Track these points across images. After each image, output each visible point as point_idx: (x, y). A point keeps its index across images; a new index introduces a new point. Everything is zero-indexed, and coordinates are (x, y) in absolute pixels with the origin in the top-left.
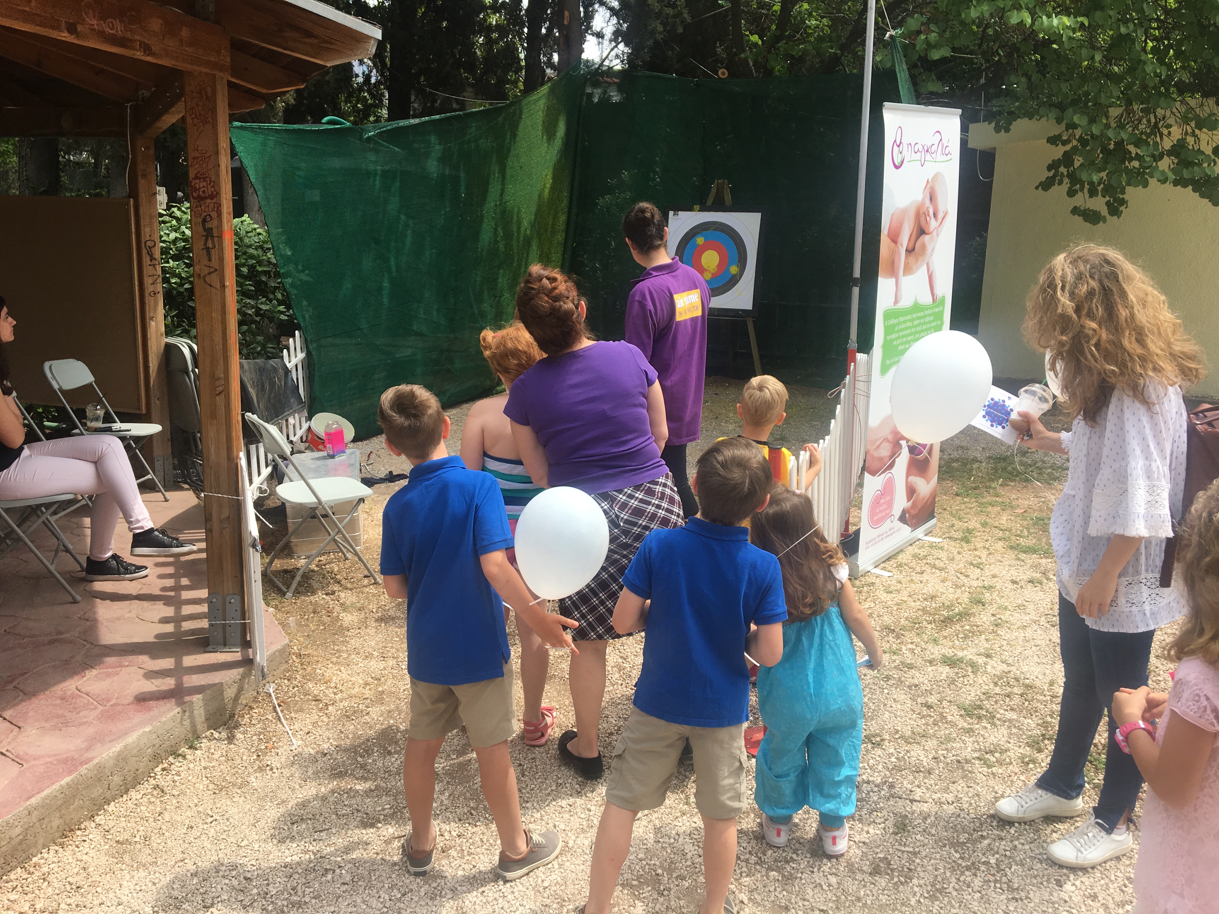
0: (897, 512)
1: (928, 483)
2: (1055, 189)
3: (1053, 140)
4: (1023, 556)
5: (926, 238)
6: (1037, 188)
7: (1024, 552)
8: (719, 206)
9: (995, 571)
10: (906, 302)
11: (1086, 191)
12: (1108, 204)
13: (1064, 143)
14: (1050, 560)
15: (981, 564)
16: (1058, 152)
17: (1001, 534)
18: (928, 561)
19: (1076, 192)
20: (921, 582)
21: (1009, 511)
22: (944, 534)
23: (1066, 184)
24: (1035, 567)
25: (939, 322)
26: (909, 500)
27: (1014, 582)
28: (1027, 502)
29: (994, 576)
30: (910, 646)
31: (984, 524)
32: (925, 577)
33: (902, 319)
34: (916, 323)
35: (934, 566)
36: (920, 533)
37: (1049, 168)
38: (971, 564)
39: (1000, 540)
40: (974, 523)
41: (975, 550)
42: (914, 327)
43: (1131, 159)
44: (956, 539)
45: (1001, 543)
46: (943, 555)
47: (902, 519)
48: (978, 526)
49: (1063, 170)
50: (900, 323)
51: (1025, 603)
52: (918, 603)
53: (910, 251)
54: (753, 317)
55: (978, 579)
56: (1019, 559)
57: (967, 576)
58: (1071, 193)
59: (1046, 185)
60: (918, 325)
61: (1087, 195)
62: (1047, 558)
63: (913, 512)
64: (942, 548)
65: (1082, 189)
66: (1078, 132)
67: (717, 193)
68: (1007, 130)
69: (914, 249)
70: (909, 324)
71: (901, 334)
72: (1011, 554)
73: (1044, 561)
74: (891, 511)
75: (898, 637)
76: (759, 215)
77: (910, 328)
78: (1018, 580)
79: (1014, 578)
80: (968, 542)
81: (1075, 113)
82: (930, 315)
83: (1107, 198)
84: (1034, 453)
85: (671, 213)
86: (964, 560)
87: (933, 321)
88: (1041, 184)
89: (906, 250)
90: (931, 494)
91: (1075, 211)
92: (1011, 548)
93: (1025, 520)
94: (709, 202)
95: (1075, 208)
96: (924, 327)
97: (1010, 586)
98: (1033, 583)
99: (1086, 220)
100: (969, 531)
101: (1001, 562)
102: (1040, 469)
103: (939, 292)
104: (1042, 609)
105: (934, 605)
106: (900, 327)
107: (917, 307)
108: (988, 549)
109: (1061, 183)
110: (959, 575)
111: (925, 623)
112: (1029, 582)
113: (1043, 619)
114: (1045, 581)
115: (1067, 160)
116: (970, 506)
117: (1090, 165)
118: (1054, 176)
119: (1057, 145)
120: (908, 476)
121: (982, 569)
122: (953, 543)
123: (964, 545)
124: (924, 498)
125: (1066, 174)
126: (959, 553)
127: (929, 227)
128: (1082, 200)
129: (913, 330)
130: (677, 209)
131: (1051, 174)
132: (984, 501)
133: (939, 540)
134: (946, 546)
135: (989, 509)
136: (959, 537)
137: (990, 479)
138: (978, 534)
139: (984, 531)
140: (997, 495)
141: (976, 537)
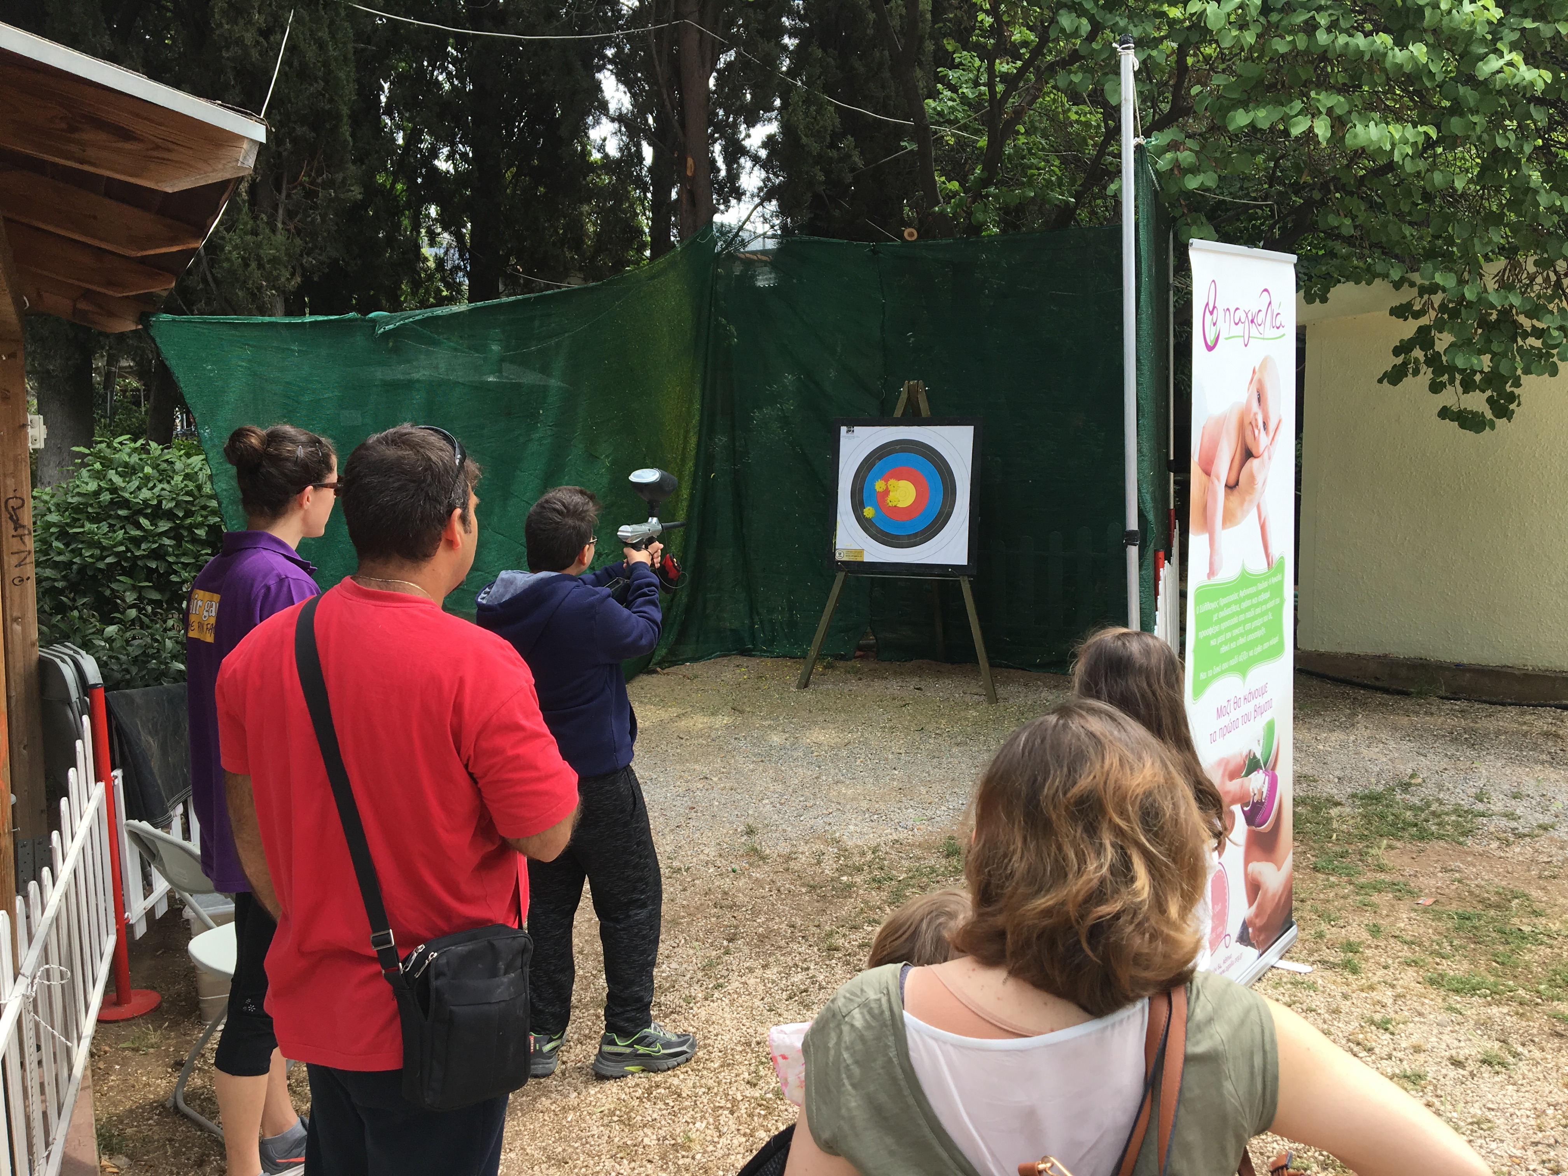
0: (1234, 928)
1: (1279, 869)
2: (1408, 381)
3: (1400, 312)
4: (1455, 1000)
6: (1380, 381)
7: (1457, 991)
8: (913, 418)
9: (1415, 1039)
10: (1227, 573)
11: (1457, 382)
12: (1490, 400)
13: (1417, 315)
14: (1505, 1010)
15: (1388, 1022)
16: (1409, 328)
17: (1406, 953)
19: (1443, 385)
21: (1407, 902)
22: (1310, 954)
23: (1427, 374)
24: (1484, 1025)
25: (1278, 600)
26: (1251, 903)
27: (1457, 1063)
28: (1432, 882)
29: (1417, 1049)
31: (1375, 931)
33: (1223, 601)
34: (1244, 605)
36: (1272, 956)
37: (1397, 352)
38: (1372, 1022)
39: (1409, 965)
40: (1356, 932)
41: (1372, 988)
42: (1242, 612)
43: (1525, 335)
44: (1333, 966)
45: (1411, 972)
47: (1244, 939)
48: (1365, 935)
49: (1418, 353)
50: (1220, 609)
51: (1490, 1115)
53: (1231, 487)
54: (969, 576)
55: (1390, 1057)
56: (1450, 1009)
57: (1370, 1050)
58: (1436, 387)
59: (1395, 376)
60: (1248, 609)
61: (1460, 390)
62: (1499, 1004)
63: (1259, 922)
64: (1312, 987)
65: (1452, 381)
66: (1437, 299)
67: (909, 399)
68: (1324, 300)
69: (1237, 483)
70: (1235, 608)
71: (1224, 625)
72: (1434, 999)
73: (1494, 1010)
74: (1224, 929)
76: (971, 429)
77: (1237, 614)
78: (1461, 1058)
79: (1453, 1052)
80: (1355, 971)
81: (1436, 269)
82: (1264, 590)
83: (1489, 393)
84: (1420, 785)
85: (844, 429)
86: (1357, 1012)
87: (1270, 599)
88: (1385, 375)
89: (1226, 485)
90: (1284, 888)
91: (1444, 413)
92: (1432, 982)
93: (1440, 919)
94: (898, 413)
95: (1445, 408)
96: (1258, 611)
97: (1453, 1073)
98: (1490, 1064)
99: (1463, 426)
100: (1350, 947)
101: (1420, 1014)
102: (1439, 816)
103: (1275, 551)
104: (1522, 1128)
106: (1222, 614)
107: (1245, 579)
108: (1393, 986)
109: (1416, 372)
112: (1484, 1062)
113: (1530, 1153)
114: (1511, 1060)
115: (1423, 338)
116: (1341, 892)
117: (1464, 344)
118: (1405, 363)
119: (1406, 319)
120: (1247, 862)
121: (1392, 1034)
122: (1329, 973)
123: (1351, 978)
124: (1274, 895)
125: (1423, 360)
126: (1345, 997)
127: (1257, 446)
128: (1451, 397)
129: (1242, 617)
130: (853, 422)
131: (1399, 360)
132: (1362, 880)
133: (1305, 968)
134: (1320, 981)
135: (1375, 898)
136: (1337, 960)
137: (1363, 837)
138: (1369, 952)
139: (1377, 947)
140: (1381, 869)
141: (1366, 960)
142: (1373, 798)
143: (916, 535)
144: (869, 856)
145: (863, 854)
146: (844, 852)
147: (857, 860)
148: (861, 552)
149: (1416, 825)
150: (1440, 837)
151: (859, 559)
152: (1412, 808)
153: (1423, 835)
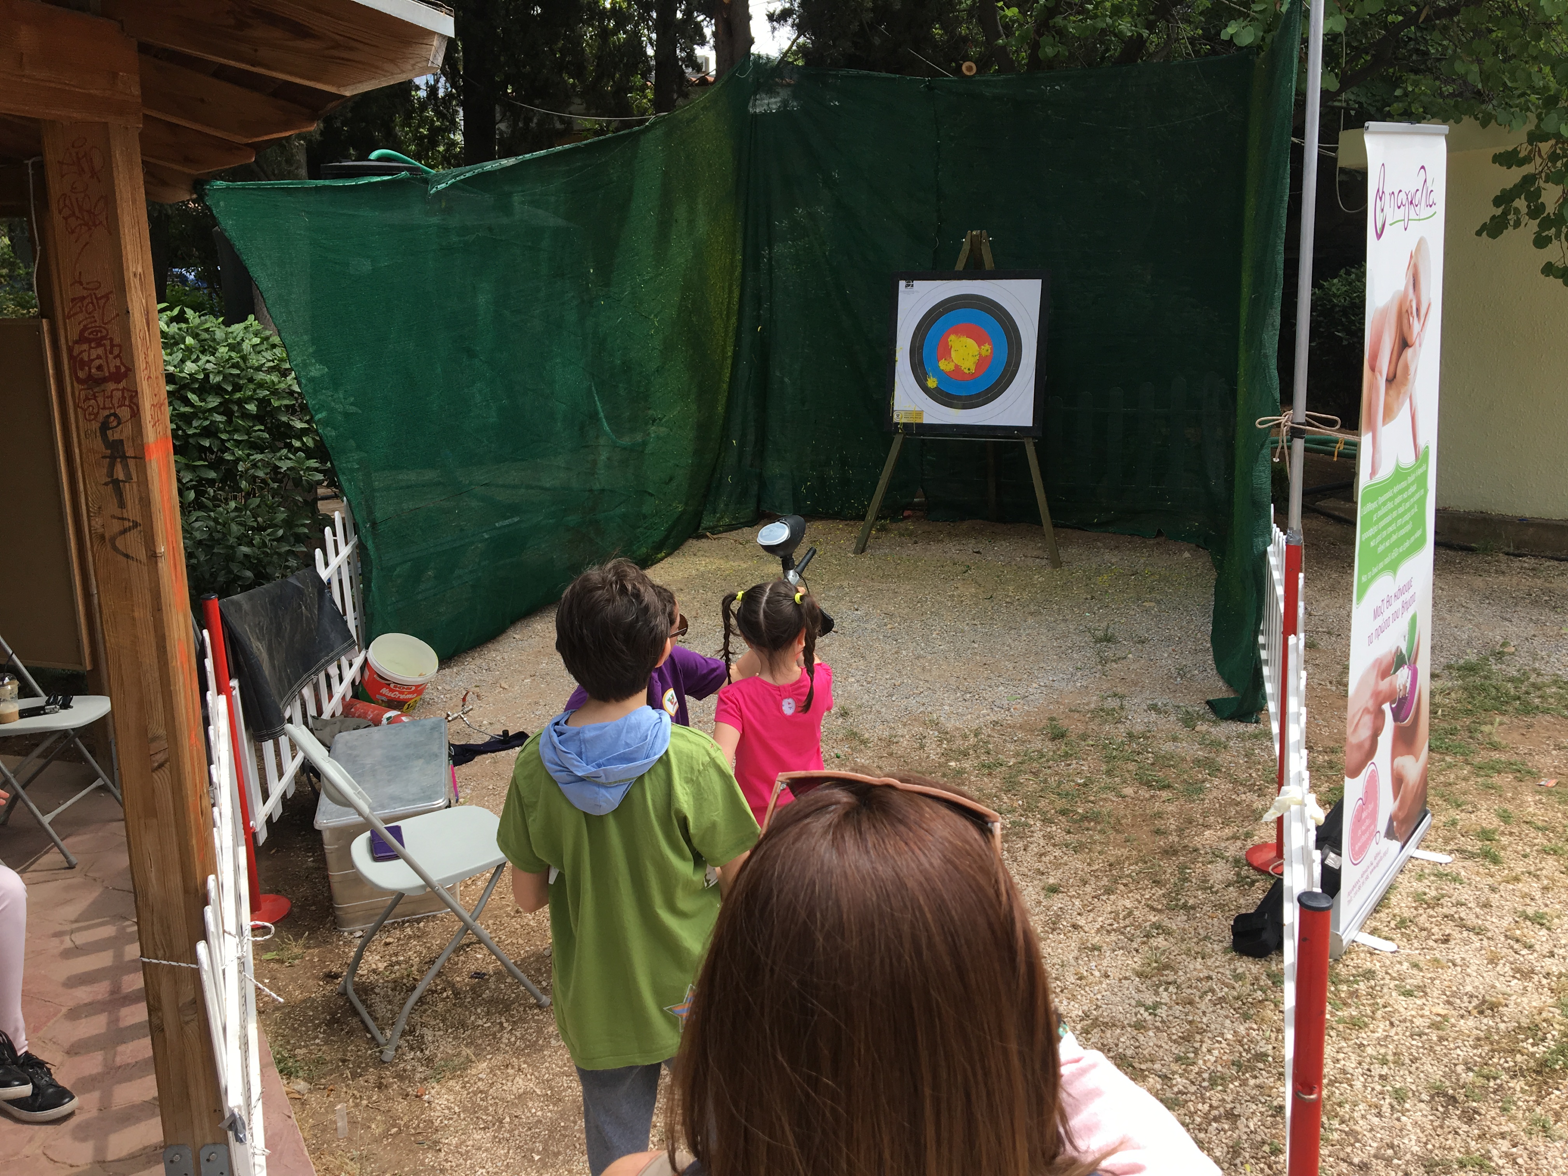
1: (1417, 760)
2: (1509, 233)
3: (1507, 159)
5: (1409, 352)
6: (1479, 233)
8: (975, 272)
11: (1563, 237)
13: (1521, 163)
15: (1542, 916)
16: (1513, 176)
17: (1540, 840)
18: (1445, 910)
20: (1455, 965)
21: (1529, 783)
22: (1447, 841)
23: (1530, 227)
26: (1395, 798)
28: (1549, 761)
30: (1505, 1145)
31: (1505, 817)
32: (1458, 952)
33: (1382, 499)
34: (1397, 500)
35: (1462, 925)
36: (1411, 849)
37: (1497, 202)
38: (1527, 917)
39: (1548, 853)
40: (1487, 818)
41: (1517, 879)
42: (1396, 508)
45: (1552, 861)
46: (1465, 894)
47: (1390, 834)
48: (1496, 821)
49: (1520, 204)
50: (1378, 509)
52: (1471, 1022)
53: (1390, 380)
54: (1034, 438)
55: (1552, 955)
57: (1530, 947)
58: (1541, 242)
59: (1494, 228)
60: (1399, 505)
63: (1401, 815)
64: (1456, 879)
67: (971, 250)
69: (1395, 376)
70: (1390, 505)
71: (1382, 524)
75: (1469, 1117)
76: (1038, 283)
77: (1391, 511)
80: (1495, 860)
82: (1412, 483)
85: (902, 284)
86: (1508, 905)
87: (1417, 491)
88: (1484, 227)
89: (1387, 380)
90: (1422, 777)
91: (1549, 269)
94: (960, 266)
95: (1549, 264)
96: (1407, 506)
100: (1486, 835)
103: (1422, 441)
105: (1502, 1026)
106: (1380, 513)
107: (1400, 474)
108: (1537, 877)
110: (1516, 946)
111: (1505, 1077)
115: (1528, 187)
116: (1461, 774)
118: (1505, 213)
119: (1510, 167)
120: (1393, 757)
121: (1549, 929)
122: (1469, 863)
123: (1493, 868)
124: (1413, 786)
125: (1524, 210)
126: (1493, 890)
127: (1411, 334)
128: (1556, 252)
129: (1395, 514)
130: (912, 276)
131: (1499, 211)
132: (1477, 760)
133: (1444, 858)
134: (1463, 873)
135: (1496, 779)
136: (1476, 850)
137: (1469, 712)
138: (1505, 840)
139: (1511, 834)
140: (1495, 747)
141: (1504, 848)
142: (1470, 669)
143: (978, 395)
144: (972, 740)
145: (965, 737)
146: (945, 735)
147: (959, 743)
148: (920, 413)
149: (1519, 698)
150: (1546, 711)
151: (918, 421)
152: (1512, 680)
153: (1528, 710)
